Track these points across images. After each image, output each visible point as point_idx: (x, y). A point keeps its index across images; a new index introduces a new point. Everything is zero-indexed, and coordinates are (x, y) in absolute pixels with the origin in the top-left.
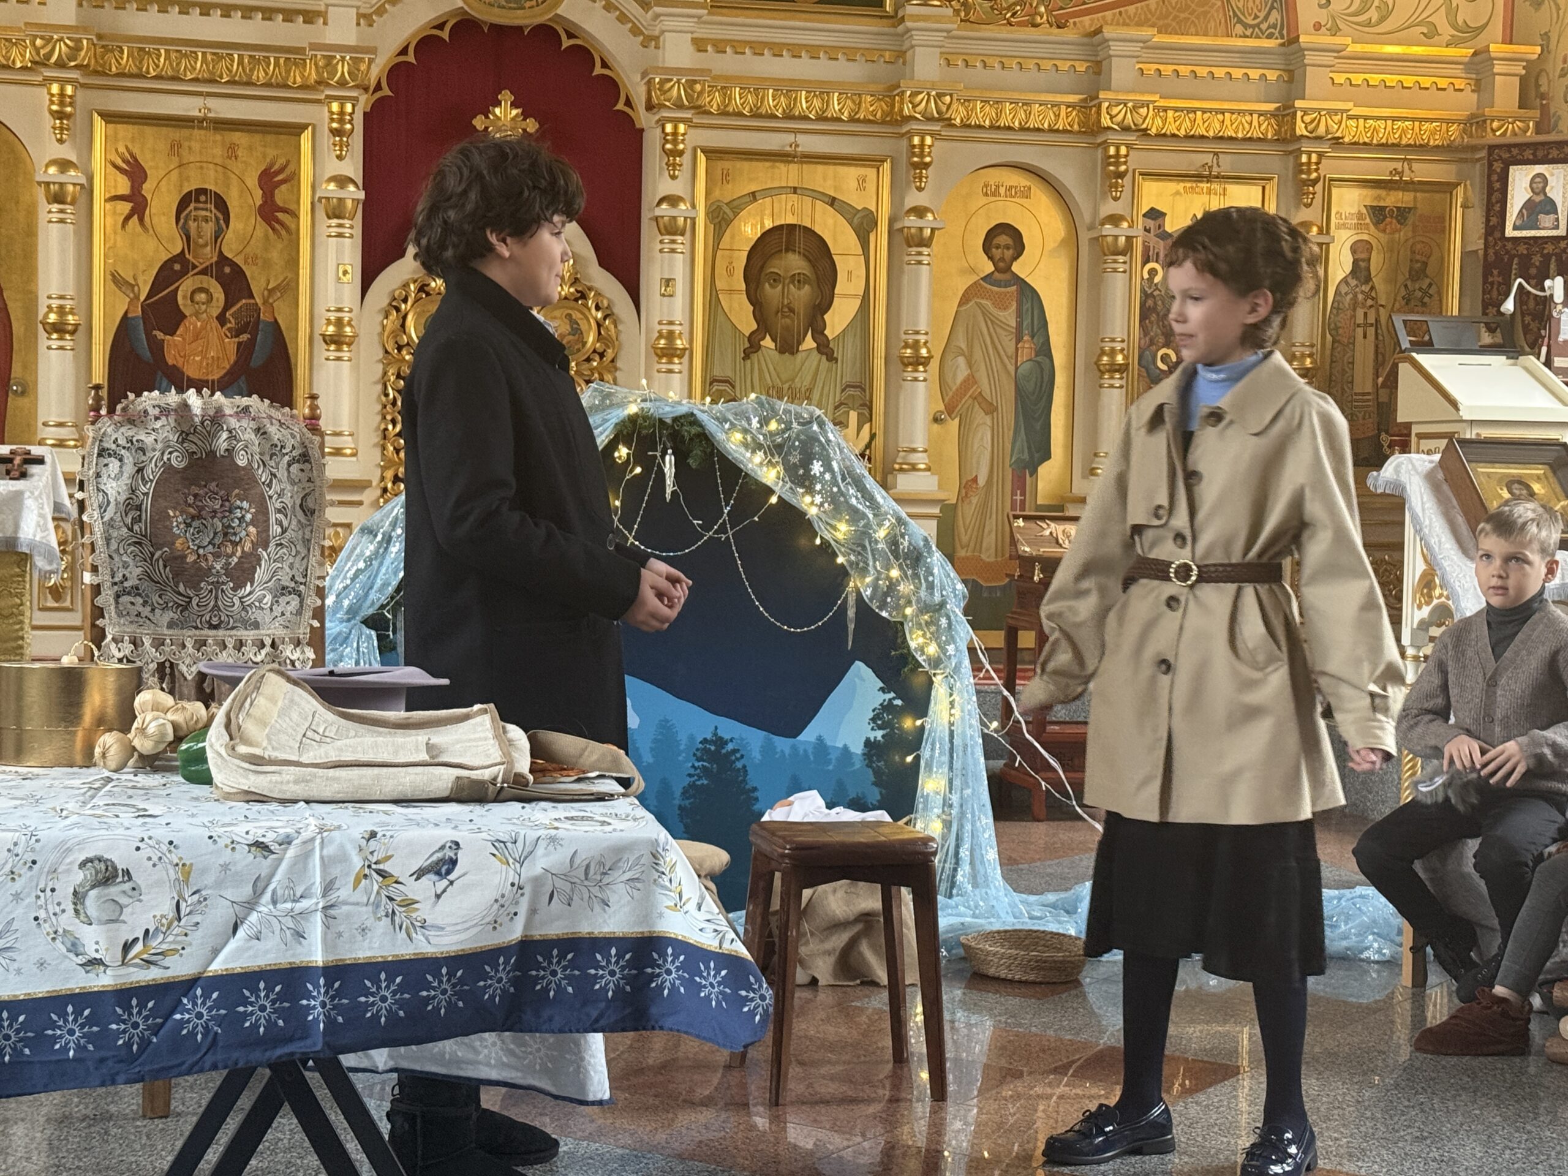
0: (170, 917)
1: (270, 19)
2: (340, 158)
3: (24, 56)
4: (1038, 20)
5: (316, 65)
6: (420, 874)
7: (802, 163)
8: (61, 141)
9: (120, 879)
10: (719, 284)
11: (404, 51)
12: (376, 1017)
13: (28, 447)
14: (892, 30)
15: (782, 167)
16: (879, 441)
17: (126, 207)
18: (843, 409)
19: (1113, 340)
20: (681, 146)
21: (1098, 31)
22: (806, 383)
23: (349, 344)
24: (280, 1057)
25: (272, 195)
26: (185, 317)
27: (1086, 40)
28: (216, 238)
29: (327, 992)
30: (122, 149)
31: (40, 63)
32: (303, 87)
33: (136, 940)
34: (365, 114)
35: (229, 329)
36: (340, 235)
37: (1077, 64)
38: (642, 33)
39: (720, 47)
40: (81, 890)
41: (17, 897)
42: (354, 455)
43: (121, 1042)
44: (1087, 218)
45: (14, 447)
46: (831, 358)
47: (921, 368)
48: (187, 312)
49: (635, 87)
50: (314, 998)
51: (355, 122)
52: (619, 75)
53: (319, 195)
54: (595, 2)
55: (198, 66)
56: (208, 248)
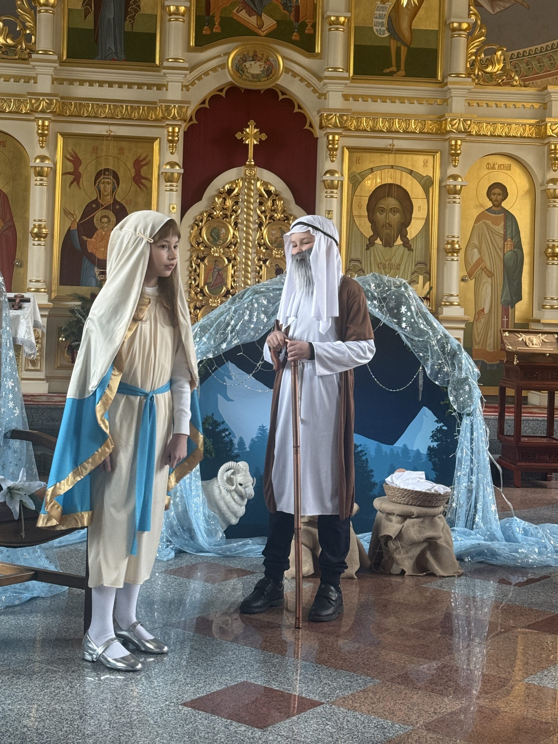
1: (141, 88)
2: (172, 153)
3: (26, 107)
4: (515, 83)
5: (162, 109)
7: (396, 153)
8: (42, 147)
10: (355, 213)
11: (203, 102)
13: (23, 294)
14: (441, 89)
15: (386, 156)
16: (434, 290)
17: (72, 177)
18: (416, 274)
19: (554, 241)
20: (336, 146)
21: (546, 88)
22: (398, 261)
25: (140, 172)
26: (98, 229)
27: (539, 93)
28: (113, 192)
30: (70, 151)
31: (34, 111)
32: (156, 120)
34: (185, 132)
36: (171, 190)
37: (534, 104)
38: (318, 92)
39: (356, 98)
44: (540, 181)
45: (16, 294)
46: (410, 249)
47: (455, 254)
48: (98, 227)
49: (314, 118)
51: (179, 136)
52: (306, 112)
53: (161, 171)
54: (295, 77)
55: (107, 111)
56: (109, 197)
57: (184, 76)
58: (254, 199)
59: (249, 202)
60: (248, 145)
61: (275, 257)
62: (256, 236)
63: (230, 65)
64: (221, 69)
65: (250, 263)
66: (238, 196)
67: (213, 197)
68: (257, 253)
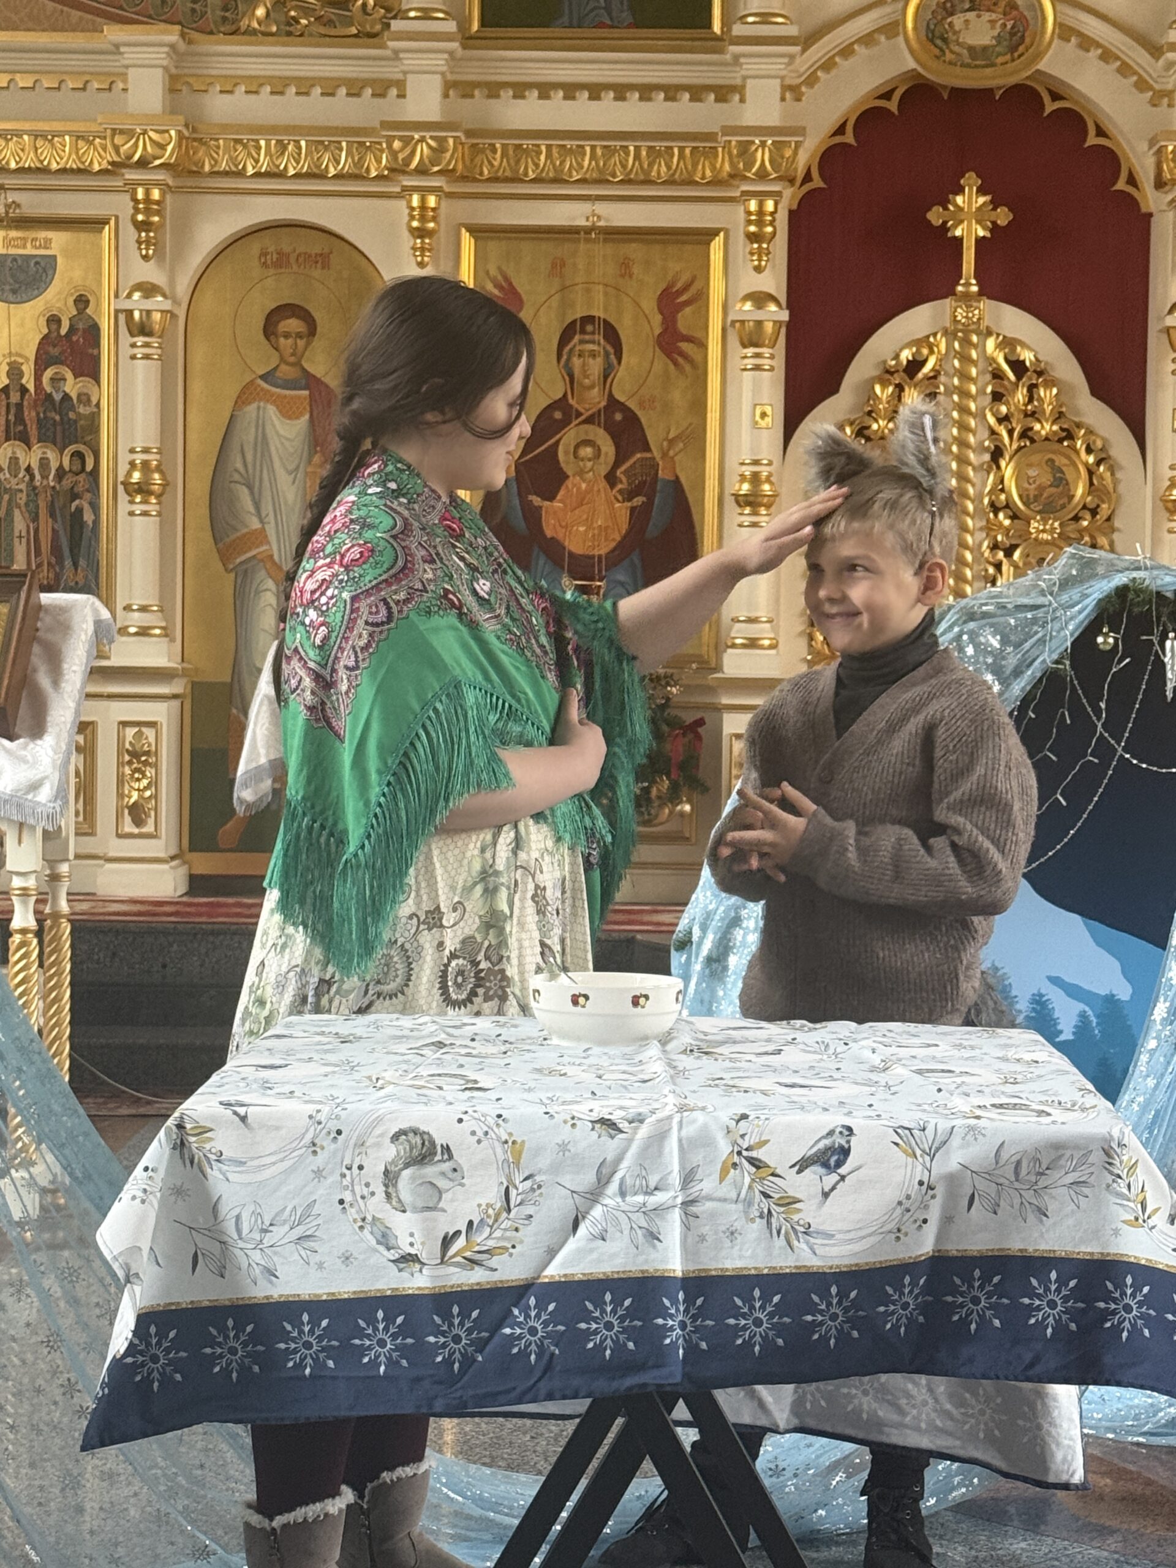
0: (498, 1206)
1: (674, 99)
2: (758, 269)
3: (379, 161)
5: (730, 154)
6: (803, 1165)
9: (438, 1157)
11: (841, 130)
12: (748, 1344)
23: (768, 506)
24: (630, 1389)
25: (674, 321)
26: (568, 477)
28: (606, 377)
29: (686, 1311)
30: (493, 272)
31: (397, 170)
32: (715, 182)
33: (458, 1233)
34: (791, 212)
35: (620, 491)
36: (757, 368)
38: (1151, 88)
40: (393, 1168)
41: (319, 1173)
42: (771, 647)
43: (439, 1359)
48: (569, 469)
49: (1140, 159)
50: (671, 1316)
51: (777, 223)
52: (1119, 145)
53: (730, 318)
54: (1088, 51)
55: (586, 163)
56: (596, 390)
57: (786, 60)
58: (980, 384)
59: (965, 394)
60: (959, 241)
61: (1036, 539)
62: (984, 484)
63: (910, 24)
64: (888, 38)
65: (969, 556)
66: (935, 377)
67: (869, 385)
68: (989, 528)
